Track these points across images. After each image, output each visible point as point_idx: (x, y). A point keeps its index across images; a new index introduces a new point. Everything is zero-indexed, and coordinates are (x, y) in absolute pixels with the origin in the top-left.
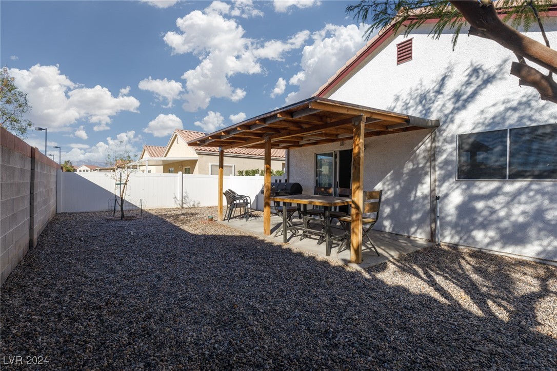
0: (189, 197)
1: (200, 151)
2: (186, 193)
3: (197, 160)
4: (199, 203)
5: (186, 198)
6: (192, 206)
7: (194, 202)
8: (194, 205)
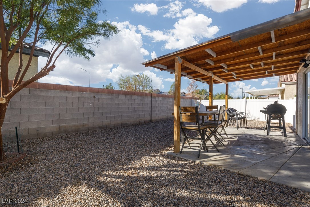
0: (251, 114)
1: (286, 82)
2: (249, 111)
3: (284, 89)
4: (259, 118)
5: (249, 115)
6: (253, 120)
7: (255, 117)
8: (254, 119)
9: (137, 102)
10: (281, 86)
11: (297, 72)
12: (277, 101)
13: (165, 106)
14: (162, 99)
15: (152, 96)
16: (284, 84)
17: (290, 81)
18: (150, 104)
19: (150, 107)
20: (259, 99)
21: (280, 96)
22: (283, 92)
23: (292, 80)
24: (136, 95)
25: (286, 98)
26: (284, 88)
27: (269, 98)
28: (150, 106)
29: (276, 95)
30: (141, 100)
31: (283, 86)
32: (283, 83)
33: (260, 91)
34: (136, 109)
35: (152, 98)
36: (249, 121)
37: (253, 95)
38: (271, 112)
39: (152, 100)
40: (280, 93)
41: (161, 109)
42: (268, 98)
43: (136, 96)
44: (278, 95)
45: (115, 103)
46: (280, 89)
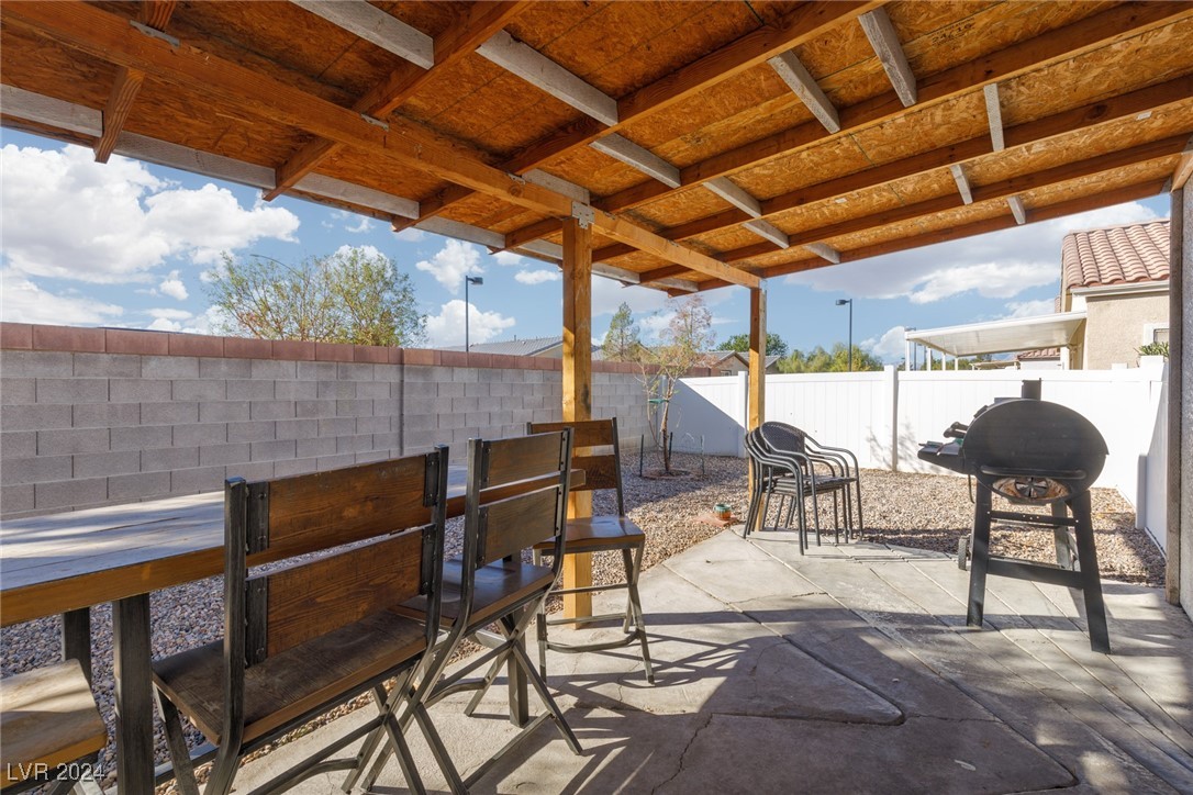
1: (1092, 289)
2: (908, 427)
3: (1084, 320)
5: (907, 443)
9: (292, 398)
10: (1068, 308)
11: (1175, 186)
12: (1040, 382)
13: (496, 409)
14: (475, 376)
15: (401, 363)
16: (1083, 298)
17: (1112, 282)
18: (397, 405)
19: (396, 420)
20: (979, 371)
21: (1065, 353)
22: (1076, 334)
23: (1123, 279)
24: (287, 359)
25: (1090, 360)
26: (1081, 316)
27: (1022, 363)
28: (396, 414)
29: (1051, 351)
30: (326, 384)
31: (1080, 306)
32: (1076, 294)
33: (977, 332)
34: (284, 434)
35: (402, 370)
36: (909, 475)
37: (945, 351)
38: (991, 465)
39: (402, 381)
40: (1064, 343)
41: (471, 424)
42: (1018, 364)
43: (284, 363)
44: (1059, 350)
45: (113, 406)
46: (1067, 323)
